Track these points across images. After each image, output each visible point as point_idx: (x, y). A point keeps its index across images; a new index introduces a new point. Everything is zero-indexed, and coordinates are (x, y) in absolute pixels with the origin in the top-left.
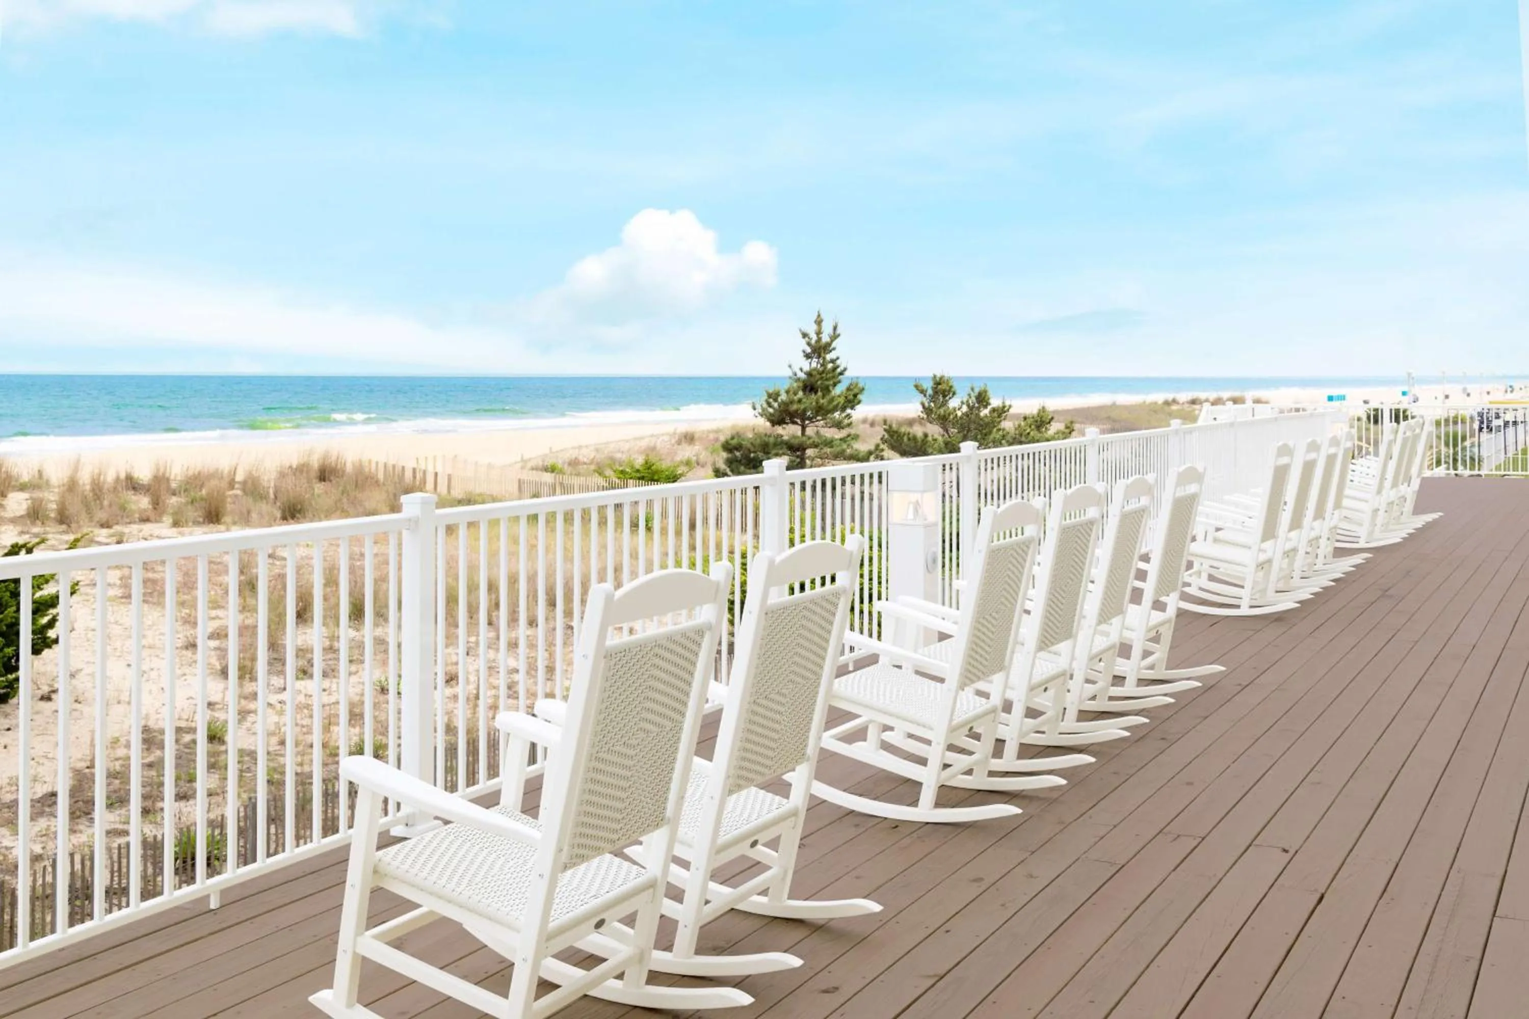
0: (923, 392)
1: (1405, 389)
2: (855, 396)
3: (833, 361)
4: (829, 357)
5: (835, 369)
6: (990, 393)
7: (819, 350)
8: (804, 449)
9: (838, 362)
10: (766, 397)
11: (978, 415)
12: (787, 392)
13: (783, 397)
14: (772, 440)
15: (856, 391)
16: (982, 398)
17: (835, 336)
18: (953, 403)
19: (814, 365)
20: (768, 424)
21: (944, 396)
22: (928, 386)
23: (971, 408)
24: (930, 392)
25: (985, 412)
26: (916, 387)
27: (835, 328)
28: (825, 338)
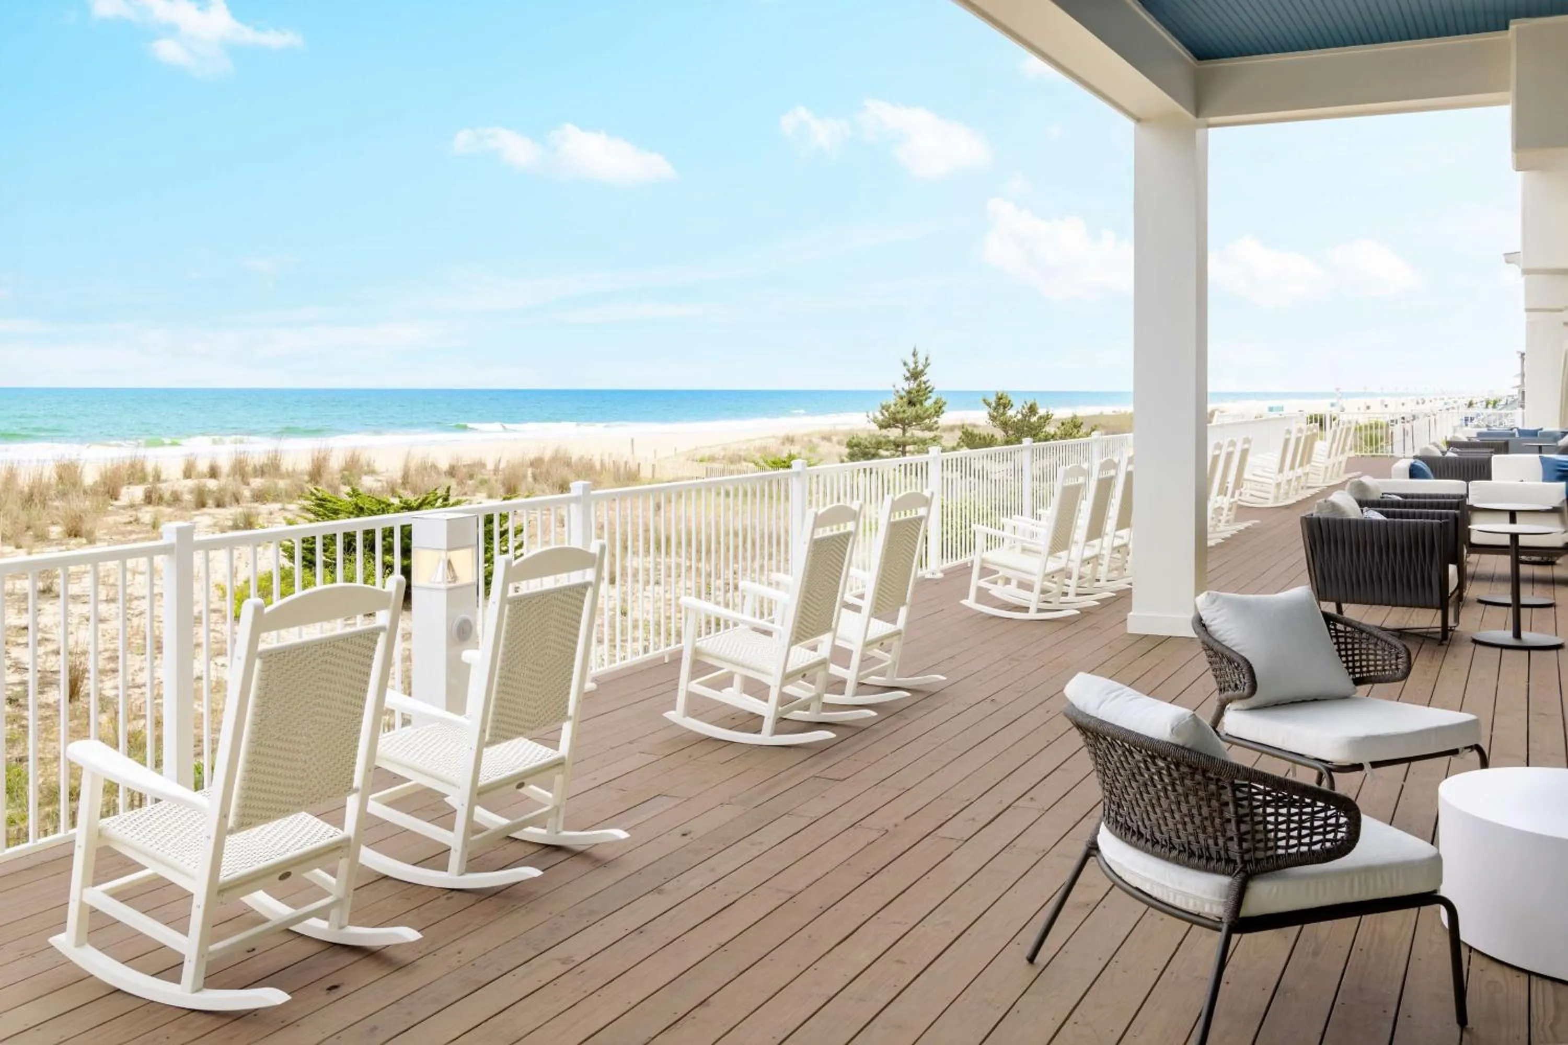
0: (989, 405)
1: (1334, 401)
2: (940, 408)
3: (925, 383)
4: (924, 379)
5: (926, 388)
6: (1038, 405)
7: (915, 375)
8: (904, 446)
9: (928, 384)
10: (880, 408)
11: (1029, 421)
12: (895, 405)
13: (892, 409)
14: (884, 440)
15: (940, 404)
16: (1032, 410)
17: (927, 365)
18: (1011, 413)
19: (911, 386)
20: (877, 428)
21: (1005, 408)
22: (993, 400)
23: (1024, 416)
24: (994, 405)
25: (1034, 419)
26: (984, 401)
27: (927, 359)
28: (920, 367)
